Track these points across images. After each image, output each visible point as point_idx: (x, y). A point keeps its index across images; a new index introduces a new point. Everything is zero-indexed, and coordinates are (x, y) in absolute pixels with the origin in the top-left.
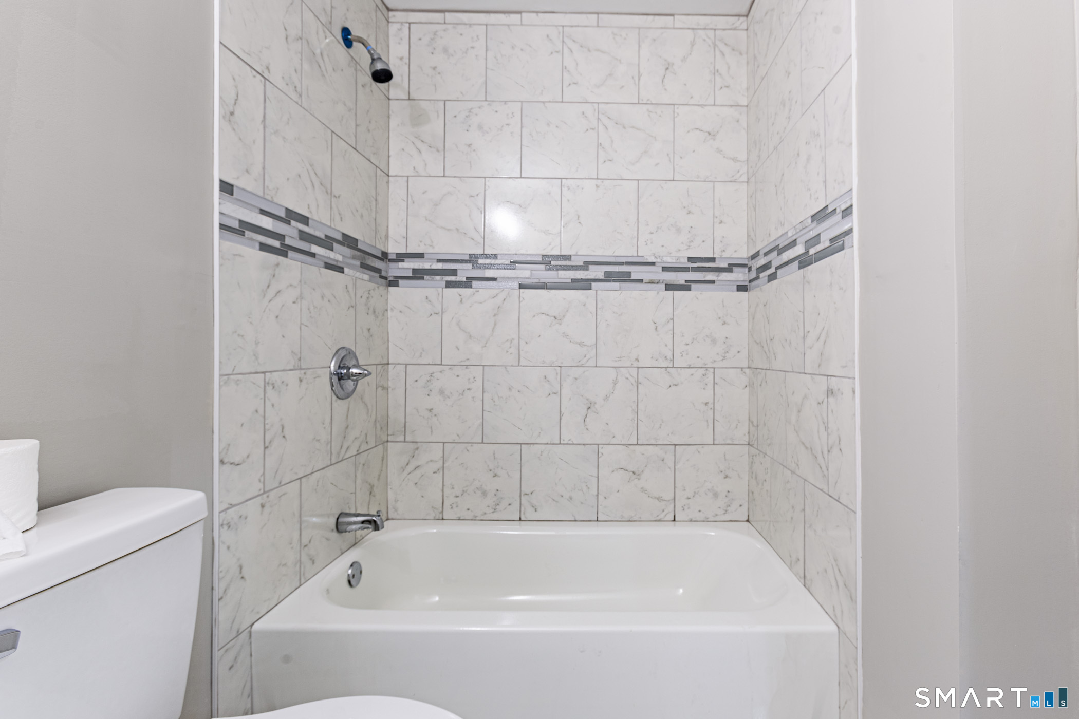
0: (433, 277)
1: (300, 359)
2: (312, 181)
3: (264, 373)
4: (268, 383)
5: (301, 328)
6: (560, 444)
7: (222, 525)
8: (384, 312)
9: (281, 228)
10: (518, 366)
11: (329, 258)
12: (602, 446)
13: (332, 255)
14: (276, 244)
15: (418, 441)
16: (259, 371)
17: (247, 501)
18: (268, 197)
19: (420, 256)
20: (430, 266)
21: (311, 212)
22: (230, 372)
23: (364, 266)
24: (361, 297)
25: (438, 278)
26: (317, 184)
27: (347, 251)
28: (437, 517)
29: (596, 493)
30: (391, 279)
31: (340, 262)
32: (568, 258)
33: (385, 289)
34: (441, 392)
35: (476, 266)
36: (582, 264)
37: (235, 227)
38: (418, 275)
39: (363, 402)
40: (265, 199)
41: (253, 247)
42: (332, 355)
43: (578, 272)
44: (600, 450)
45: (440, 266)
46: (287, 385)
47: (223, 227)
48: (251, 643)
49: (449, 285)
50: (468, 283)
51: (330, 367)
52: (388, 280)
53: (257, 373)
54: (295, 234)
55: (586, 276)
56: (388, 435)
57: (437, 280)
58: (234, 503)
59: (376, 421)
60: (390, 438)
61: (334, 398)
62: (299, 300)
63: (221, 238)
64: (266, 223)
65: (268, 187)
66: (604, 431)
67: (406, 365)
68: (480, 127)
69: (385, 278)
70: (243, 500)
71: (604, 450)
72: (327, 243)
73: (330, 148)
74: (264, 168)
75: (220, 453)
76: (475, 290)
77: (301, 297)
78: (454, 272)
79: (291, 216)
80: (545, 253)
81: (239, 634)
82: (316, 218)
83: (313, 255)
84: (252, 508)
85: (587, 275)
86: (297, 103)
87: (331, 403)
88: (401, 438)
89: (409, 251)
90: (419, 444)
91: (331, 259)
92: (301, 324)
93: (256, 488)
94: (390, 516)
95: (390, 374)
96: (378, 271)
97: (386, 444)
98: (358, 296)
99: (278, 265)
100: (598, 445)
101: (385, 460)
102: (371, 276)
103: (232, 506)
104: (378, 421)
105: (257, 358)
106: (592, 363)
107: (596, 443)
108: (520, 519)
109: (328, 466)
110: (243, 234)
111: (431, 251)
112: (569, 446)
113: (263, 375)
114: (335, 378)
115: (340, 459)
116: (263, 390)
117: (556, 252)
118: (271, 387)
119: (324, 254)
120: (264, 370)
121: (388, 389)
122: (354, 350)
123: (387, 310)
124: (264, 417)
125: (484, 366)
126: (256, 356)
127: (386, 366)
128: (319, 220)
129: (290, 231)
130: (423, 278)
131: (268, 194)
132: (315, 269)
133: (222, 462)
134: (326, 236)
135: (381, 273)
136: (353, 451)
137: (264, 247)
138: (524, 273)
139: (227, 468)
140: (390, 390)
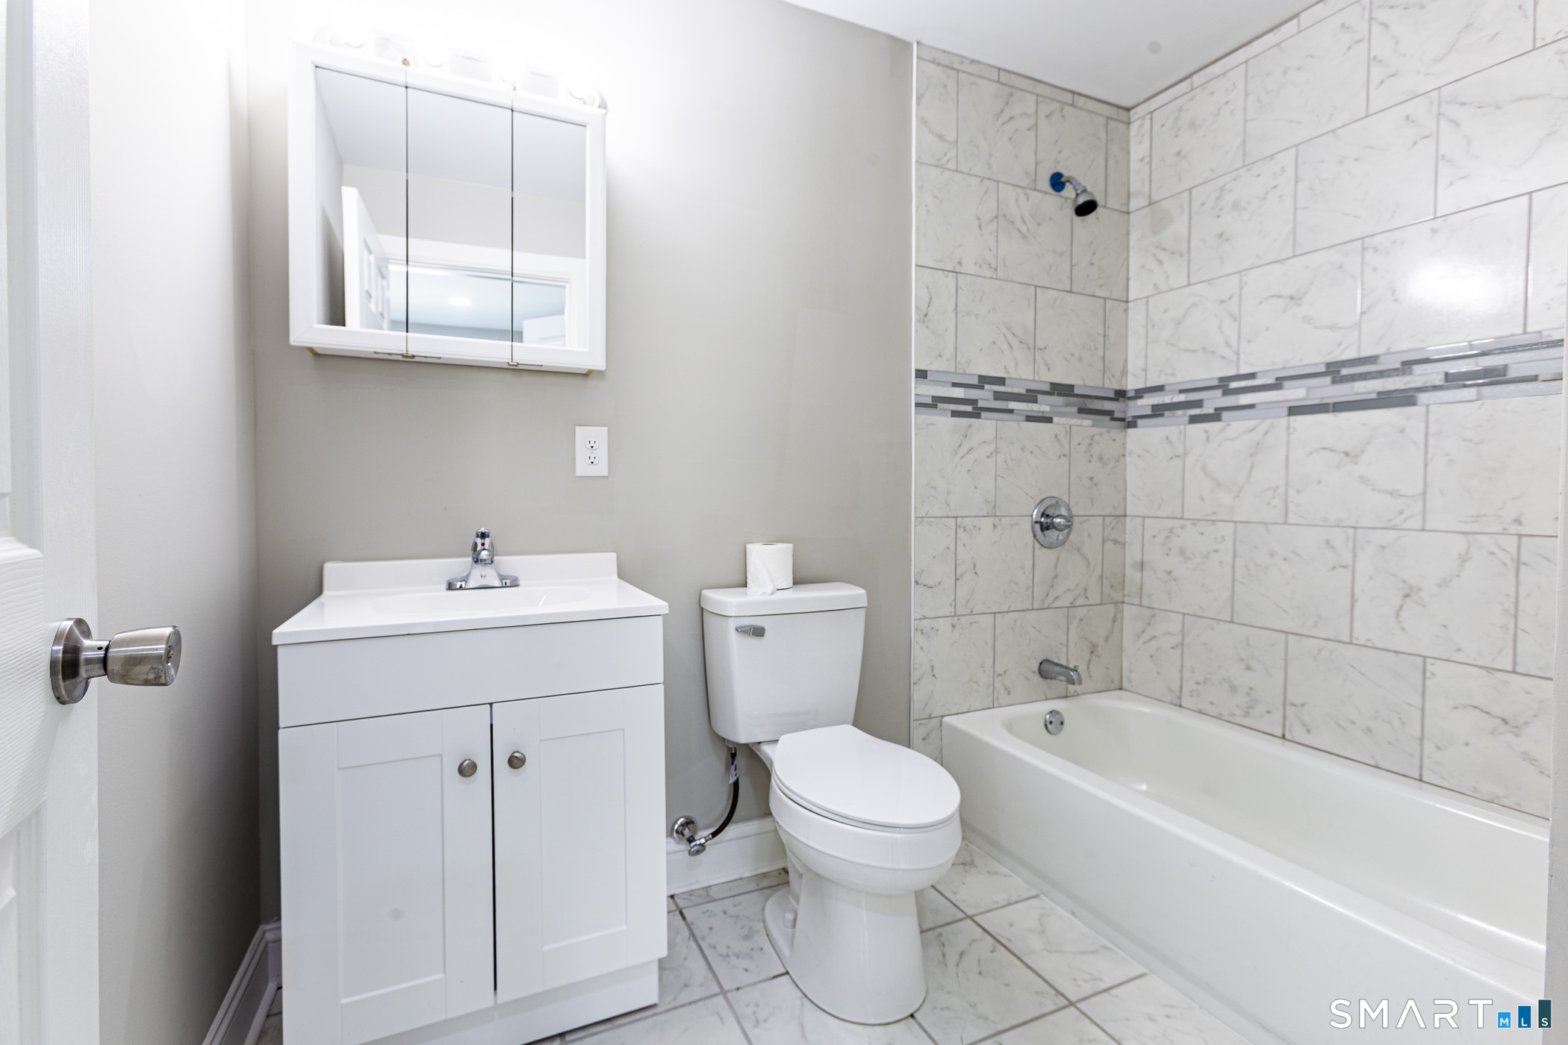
0: (1173, 412)
1: (994, 507)
2: (1009, 343)
3: (956, 517)
4: (959, 526)
5: (996, 480)
6: (1351, 643)
7: (917, 629)
8: (1119, 458)
9: (973, 394)
10: (1285, 524)
11: (1032, 411)
12: (1432, 661)
13: (1034, 407)
14: (969, 408)
15: (1155, 607)
16: (950, 515)
17: (939, 617)
18: (961, 371)
19: (1160, 388)
20: (1172, 399)
21: (1008, 372)
22: (924, 515)
23: (1082, 411)
24: (1079, 444)
25: (1180, 412)
26: (1014, 342)
27: (1058, 400)
28: (1174, 702)
29: (1417, 733)
30: (1130, 419)
31: (1047, 412)
32: (1373, 359)
33: (1122, 432)
34: (1182, 552)
35: (1227, 392)
36: (1398, 365)
37: (928, 402)
38: (1158, 411)
39: (1080, 554)
40: (958, 373)
41: (946, 416)
42: (1036, 505)
43: (1391, 380)
44: (1429, 667)
45: (1182, 398)
46: (979, 529)
47: (918, 405)
48: (941, 730)
49: (1194, 420)
50: (1216, 416)
51: (1032, 516)
52: (1127, 420)
53: (948, 517)
54: (990, 395)
55: (1406, 384)
56: (1124, 596)
57: (1179, 416)
58: (927, 616)
59: (1102, 576)
60: (1126, 600)
61: (1037, 545)
62: (994, 454)
63: (916, 414)
64: (959, 393)
65: (959, 363)
66: (1437, 636)
67: (1144, 517)
68: (1236, 206)
69: (1123, 420)
70: (935, 616)
71: (1435, 668)
72: (1031, 396)
73: (1033, 305)
74: (956, 348)
75: (915, 576)
76: (1227, 423)
77: (996, 451)
78: (1199, 404)
79: (984, 380)
80: (1330, 359)
81: (930, 718)
82: (1014, 376)
83: (1011, 411)
84: (944, 625)
85: (1408, 383)
86: (992, 278)
87: (1034, 551)
88: (1137, 601)
89: (1149, 385)
90: (1156, 611)
91: (1036, 412)
92: (996, 475)
93: (948, 610)
94: (1125, 685)
95: (1128, 527)
96: (1109, 413)
97: (1120, 605)
98: (1074, 443)
99: (970, 426)
100: (1425, 657)
101: (1118, 623)
102: (1094, 420)
103: (925, 618)
104: (1107, 578)
105: (948, 505)
106: (1416, 523)
107: (1419, 653)
108: (1284, 737)
109: (1028, 610)
110: (935, 406)
111: (1172, 380)
112: (1366, 649)
113: (954, 519)
114: (1038, 526)
115: (1046, 606)
116: (954, 531)
117: (1350, 354)
118: (962, 530)
119: (1026, 408)
120: (955, 515)
121: (1124, 544)
122: (1065, 499)
123: (1124, 455)
124: (956, 554)
125: (1236, 522)
126: (948, 504)
127: (1122, 519)
128: (1018, 377)
129: (985, 396)
130: (1162, 415)
131: (959, 369)
132: (1014, 424)
133: (917, 582)
134: (1028, 391)
135: (1113, 415)
136: (1065, 601)
137: (955, 414)
138: (1296, 393)
139: (919, 587)
140: (1127, 545)
